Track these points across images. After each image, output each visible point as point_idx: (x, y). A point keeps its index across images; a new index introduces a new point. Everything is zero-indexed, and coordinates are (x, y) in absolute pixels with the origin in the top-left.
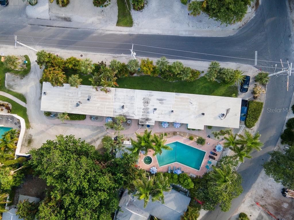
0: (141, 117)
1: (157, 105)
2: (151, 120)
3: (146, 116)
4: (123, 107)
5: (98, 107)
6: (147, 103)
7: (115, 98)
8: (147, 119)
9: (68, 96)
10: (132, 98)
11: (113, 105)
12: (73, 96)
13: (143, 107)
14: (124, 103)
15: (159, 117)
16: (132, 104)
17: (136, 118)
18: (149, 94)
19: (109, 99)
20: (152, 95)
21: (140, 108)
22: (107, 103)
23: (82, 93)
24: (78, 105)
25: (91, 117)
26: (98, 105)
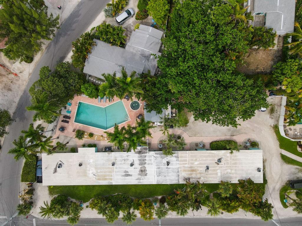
0: (147, 154)
1: (131, 170)
2: (136, 153)
3: (141, 156)
4: (168, 163)
5: (196, 160)
6: (142, 171)
7: (178, 172)
8: (140, 153)
9: (232, 170)
10: (159, 174)
11: (180, 164)
12: (226, 170)
13: (146, 166)
14: (167, 168)
15: (128, 156)
16: (159, 168)
17: (152, 153)
18: (141, 181)
19: (185, 171)
20: (137, 179)
21: (149, 164)
22: (186, 166)
23: (217, 174)
24: (219, 160)
25: (204, 147)
26: (196, 163)
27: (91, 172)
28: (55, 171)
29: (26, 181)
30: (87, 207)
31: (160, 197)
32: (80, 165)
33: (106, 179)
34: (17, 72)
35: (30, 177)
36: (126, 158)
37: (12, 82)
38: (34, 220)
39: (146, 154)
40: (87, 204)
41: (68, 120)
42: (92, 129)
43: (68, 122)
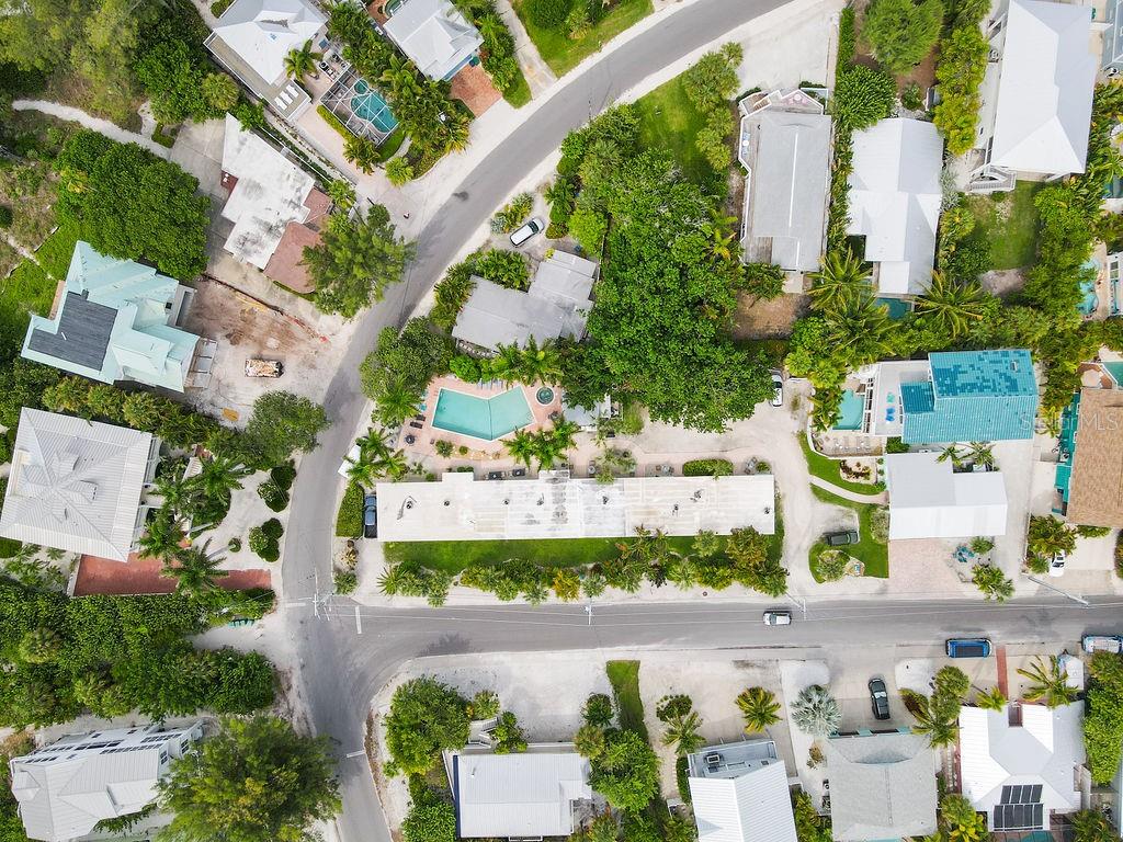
0: (567, 484)
1: (538, 512)
2: (547, 481)
3: (557, 488)
4: (605, 500)
5: (655, 493)
6: (558, 514)
7: (624, 515)
8: (555, 481)
9: (719, 511)
10: (589, 520)
11: (628, 502)
12: (709, 511)
13: (565, 505)
14: (603, 508)
15: (532, 487)
16: (588, 509)
17: (577, 482)
18: (557, 532)
19: (636, 513)
20: (550, 530)
21: (571, 501)
22: (639, 504)
23: (693, 519)
24: (698, 494)
25: (671, 472)
26: (656, 500)
27: (465, 517)
28: (401, 515)
29: (346, 534)
30: (456, 584)
31: (591, 566)
32: (447, 504)
33: (492, 530)
34: (327, 334)
35: (353, 527)
36: (529, 490)
37: (316, 352)
38: (357, 608)
39: (564, 484)
40: (456, 578)
41: (420, 422)
42: (465, 440)
43: (420, 426)
